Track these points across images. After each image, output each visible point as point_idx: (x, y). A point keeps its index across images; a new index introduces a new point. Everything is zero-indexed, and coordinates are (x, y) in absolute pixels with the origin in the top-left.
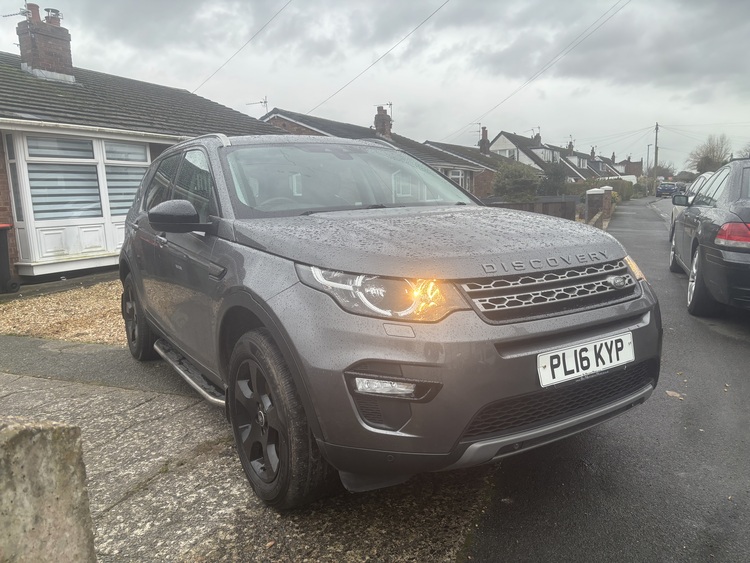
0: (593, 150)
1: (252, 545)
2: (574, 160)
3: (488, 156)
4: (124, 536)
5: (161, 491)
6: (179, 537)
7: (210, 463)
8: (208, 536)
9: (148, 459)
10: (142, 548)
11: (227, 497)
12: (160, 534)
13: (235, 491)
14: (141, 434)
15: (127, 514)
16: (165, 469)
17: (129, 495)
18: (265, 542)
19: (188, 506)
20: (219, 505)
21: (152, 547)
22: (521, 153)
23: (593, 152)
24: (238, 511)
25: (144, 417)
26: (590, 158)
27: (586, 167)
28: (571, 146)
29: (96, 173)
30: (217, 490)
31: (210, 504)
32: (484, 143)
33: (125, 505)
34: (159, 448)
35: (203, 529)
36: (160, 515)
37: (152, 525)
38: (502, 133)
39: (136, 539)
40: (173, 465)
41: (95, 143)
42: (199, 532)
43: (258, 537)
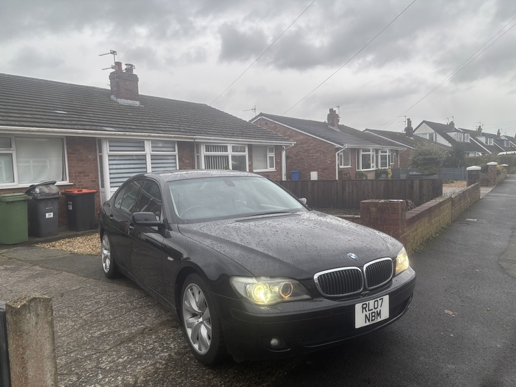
0: (499, 132)
1: (170, 371)
2: (483, 139)
3: (412, 138)
4: (113, 361)
5: (137, 342)
6: (138, 364)
7: (165, 331)
8: (152, 365)
9: (136, 326)
10: (120, 367)
11: (167, 348)
12: (130, 362)
13: (172, 346)
14: (137, 313)
15: (118, 352)
16: (142, 332)
17: (122, 343)
18: (177, 370)
19: (147, 351)
20: (162, 351)
21: (125, 367)
22: (438, 136)
23: (499, 133)
24: (170, 355)
25: (142, 305)
26: (497, 138)
27: (492, 144)
28: (480, 129)
29: (145, 159)
30: (163, 344)
31: (158, 350)
32: (409, 130)
33: (118, 347)
34: (144, 321)
35: (150, 362)
36: (133, 353)
37: (128, 358)
38: (424, 122)
39: (119, 363)
40: (147, 330)
41: (146, 142)
42: (148, 363)
43: (174, 368)
